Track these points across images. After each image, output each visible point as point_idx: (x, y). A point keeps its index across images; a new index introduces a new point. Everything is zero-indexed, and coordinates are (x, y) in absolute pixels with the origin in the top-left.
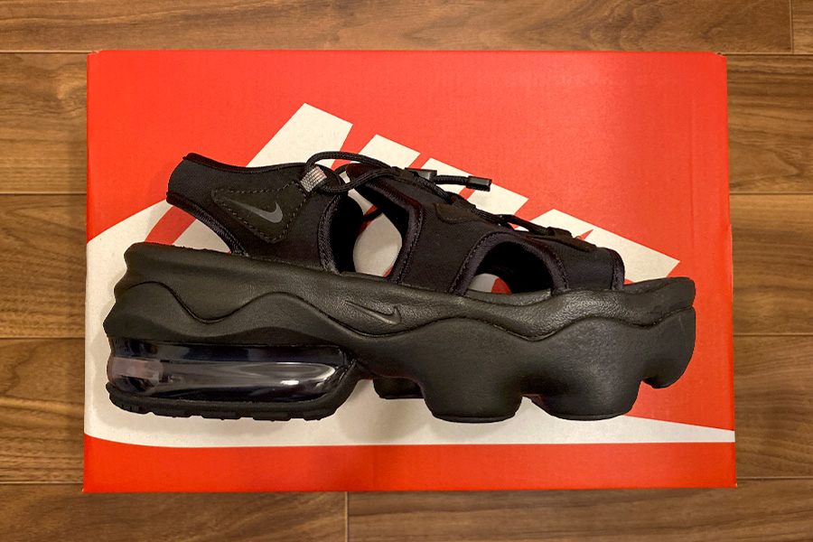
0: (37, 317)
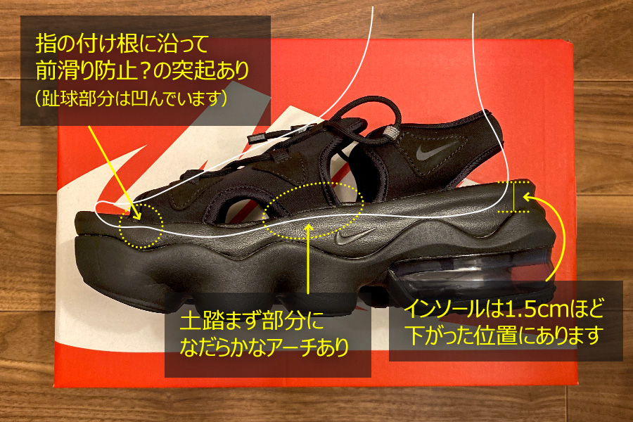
0: (22, 294)
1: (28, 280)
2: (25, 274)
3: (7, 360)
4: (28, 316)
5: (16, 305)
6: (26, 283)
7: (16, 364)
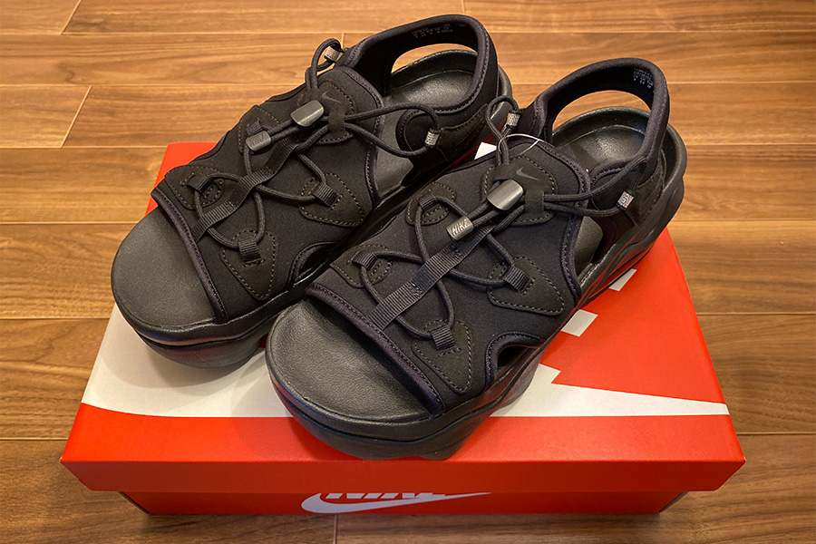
1: (95, 291)
2: (95, 285)
3: (46, 365)
4: (84, 323)
5: (75, 313)
6: (92, 293)
7: (55, 369)
